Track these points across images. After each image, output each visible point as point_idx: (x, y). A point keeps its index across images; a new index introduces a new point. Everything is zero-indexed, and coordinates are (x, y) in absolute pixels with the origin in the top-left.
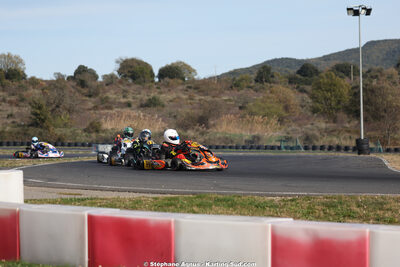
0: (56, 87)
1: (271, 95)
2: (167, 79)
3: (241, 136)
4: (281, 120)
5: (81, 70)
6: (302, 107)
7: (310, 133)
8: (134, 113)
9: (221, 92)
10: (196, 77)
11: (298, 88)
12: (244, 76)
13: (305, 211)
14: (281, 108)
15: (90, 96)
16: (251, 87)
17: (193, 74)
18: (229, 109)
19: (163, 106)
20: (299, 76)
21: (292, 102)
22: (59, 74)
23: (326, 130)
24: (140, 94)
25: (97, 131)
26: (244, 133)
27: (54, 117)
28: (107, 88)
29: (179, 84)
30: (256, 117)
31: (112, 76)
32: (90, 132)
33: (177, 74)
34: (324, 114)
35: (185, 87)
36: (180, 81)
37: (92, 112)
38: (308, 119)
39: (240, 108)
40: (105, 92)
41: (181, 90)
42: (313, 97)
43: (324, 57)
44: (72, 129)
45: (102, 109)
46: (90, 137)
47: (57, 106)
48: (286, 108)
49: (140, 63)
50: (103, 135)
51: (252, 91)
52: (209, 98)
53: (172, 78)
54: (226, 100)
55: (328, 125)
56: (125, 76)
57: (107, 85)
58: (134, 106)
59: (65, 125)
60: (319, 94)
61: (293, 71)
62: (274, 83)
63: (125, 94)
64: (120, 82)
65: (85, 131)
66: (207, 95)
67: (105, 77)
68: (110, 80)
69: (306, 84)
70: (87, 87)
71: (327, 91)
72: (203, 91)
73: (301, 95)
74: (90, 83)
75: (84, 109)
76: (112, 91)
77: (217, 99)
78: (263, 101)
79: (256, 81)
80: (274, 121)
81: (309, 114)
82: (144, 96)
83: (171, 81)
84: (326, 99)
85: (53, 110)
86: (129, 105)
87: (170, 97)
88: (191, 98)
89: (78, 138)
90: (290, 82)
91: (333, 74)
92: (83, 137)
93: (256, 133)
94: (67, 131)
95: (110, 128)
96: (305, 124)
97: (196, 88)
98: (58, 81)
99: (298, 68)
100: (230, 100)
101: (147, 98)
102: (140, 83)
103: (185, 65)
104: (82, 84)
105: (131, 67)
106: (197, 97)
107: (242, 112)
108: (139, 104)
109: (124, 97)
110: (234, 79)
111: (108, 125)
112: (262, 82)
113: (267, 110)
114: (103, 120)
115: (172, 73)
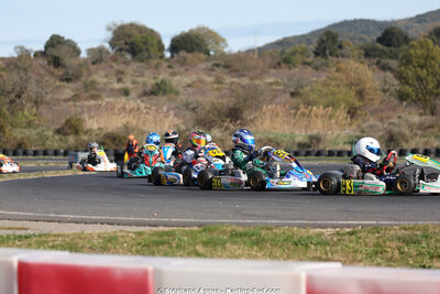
0: (17, 67)
1: (337, 74)
2: (183, 53)
3: (292, 137)
4: (352, 113)
5: (55, 42)
6: (384, 91)
7: (395, 130)
8: (132, 104)
9: (264, 72)
10: (226, 50)
11: (378, 63)
12: (297, 47)
13: (371, 250)
14: (353, 94)
15: (68, 80)
16: (309, 64)
17: (222, 44)
18: (276, 97)
19: (177, 93)
20: (380, 46)
21: (368, 85)
22: (22, 48)
23: (421, 127)
24: (142, 76)
25: (76, 132)
26: (297, 132)
27: (13, 113)
28: (93, 68)
29: (200, 61)
30: (315, 108)
31: (101, 50)
32: (65, 134)
33: (198, 45)
34: (416, 102)
35: (210, 64)
36: (202, 56)
37: (71, 103)
38: (394, 109)
39: (293, 94)
40: (90, 74)
41: (204, 70)
42: (400, 77)
43: (418, 16)
44: (39, 130)
45: (85, 99)
46: (66, 142)
47: (19, 96)
48: (361, 94)
49: (142, 29)
50: (85, 138)
51: (310, 69)
52: (245, 81)
53: (189, 52)
54: (270, 84)
55: (423, 118)
56: (121, 50)
57: (94, 63)
58: (133, 94)
59: (29, 125)
60: (410, 72)
61: (371, 38)
62: (343, 56)
63: (120, 76)
64: (114, 59)
65: (58, 132)
66: (243, 76)
67: (90, 51)
68: (98, 56)
69: (390, 58)
70: (63, 66)
71: (422, 67)
72: (236, 71)
73: (382, 74)
74: (68, 61)
75: (59, 100)
76: (102, 73)
77: (257, 82)
78: (325, 84)
79: (317, 54)
80: (342, 114)
81: (396, 102)
82: (149, 80)
83: (190, 56)
84: (420, 79)
85: (12, 102)
86: (126, 93)
87: (187, 80)
88: (219, 81)
89: (48, 142)
90: (367, 55)
91: (430, 42)
92: (55, 142)
93: (315, 132)
94: (31, 133)
95: (95, 126)
96: (389, 118)
97: (226, 67)
98: (20, 58)
99: (379, 34)
100: (277, 83)
101: (153, 82)
102: (142, 61)
103: (210, 32)
104: (57, 62)
105: (129, 36)
106: (228, 80)
107: (294, 100)
108: (140, 90)
109: (119, 80)
110: (283, 52)
111: (93, 124)
112: (324, 55)
113: (331, 98)
114: (86, 116)
115: (190, 44)
